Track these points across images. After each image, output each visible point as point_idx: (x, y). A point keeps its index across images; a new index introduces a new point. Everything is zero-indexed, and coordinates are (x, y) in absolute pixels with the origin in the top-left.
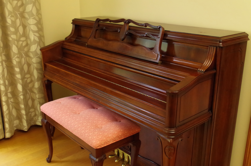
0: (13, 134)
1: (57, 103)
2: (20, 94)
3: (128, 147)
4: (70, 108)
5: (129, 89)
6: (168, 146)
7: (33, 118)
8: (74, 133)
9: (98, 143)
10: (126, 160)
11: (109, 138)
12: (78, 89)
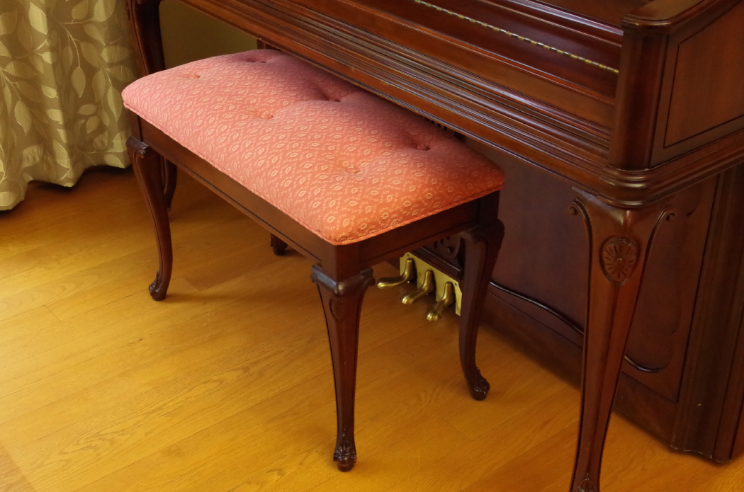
0: (22, 198)
1: (184, 76)
2: (41, 47)
3: (452, 250)
4: (237, 94)
5: (467, 18)
6: (612, 239)
7: (92, 141)
8: (253, 188)
9: (345, 224)
10: (443, 295)
11: (387, 208)
12: (264, 23)
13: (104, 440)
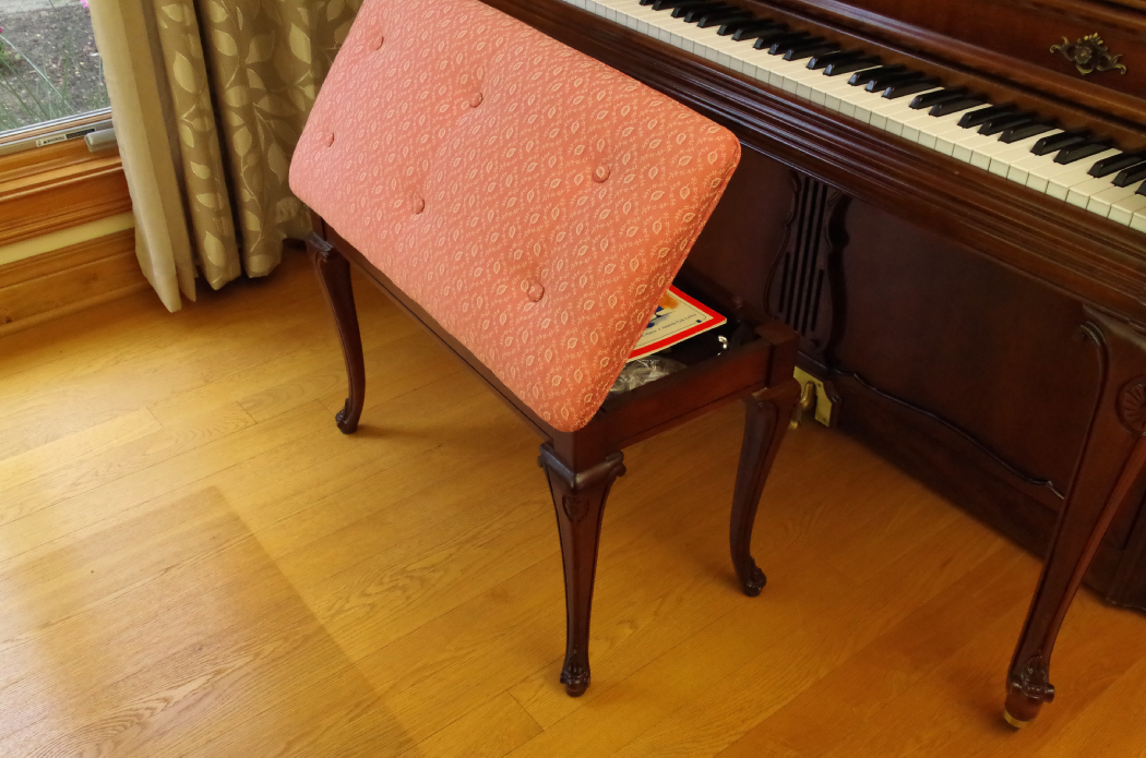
0: (279, 261)
2: (302, 79)
13: (412, 578)
